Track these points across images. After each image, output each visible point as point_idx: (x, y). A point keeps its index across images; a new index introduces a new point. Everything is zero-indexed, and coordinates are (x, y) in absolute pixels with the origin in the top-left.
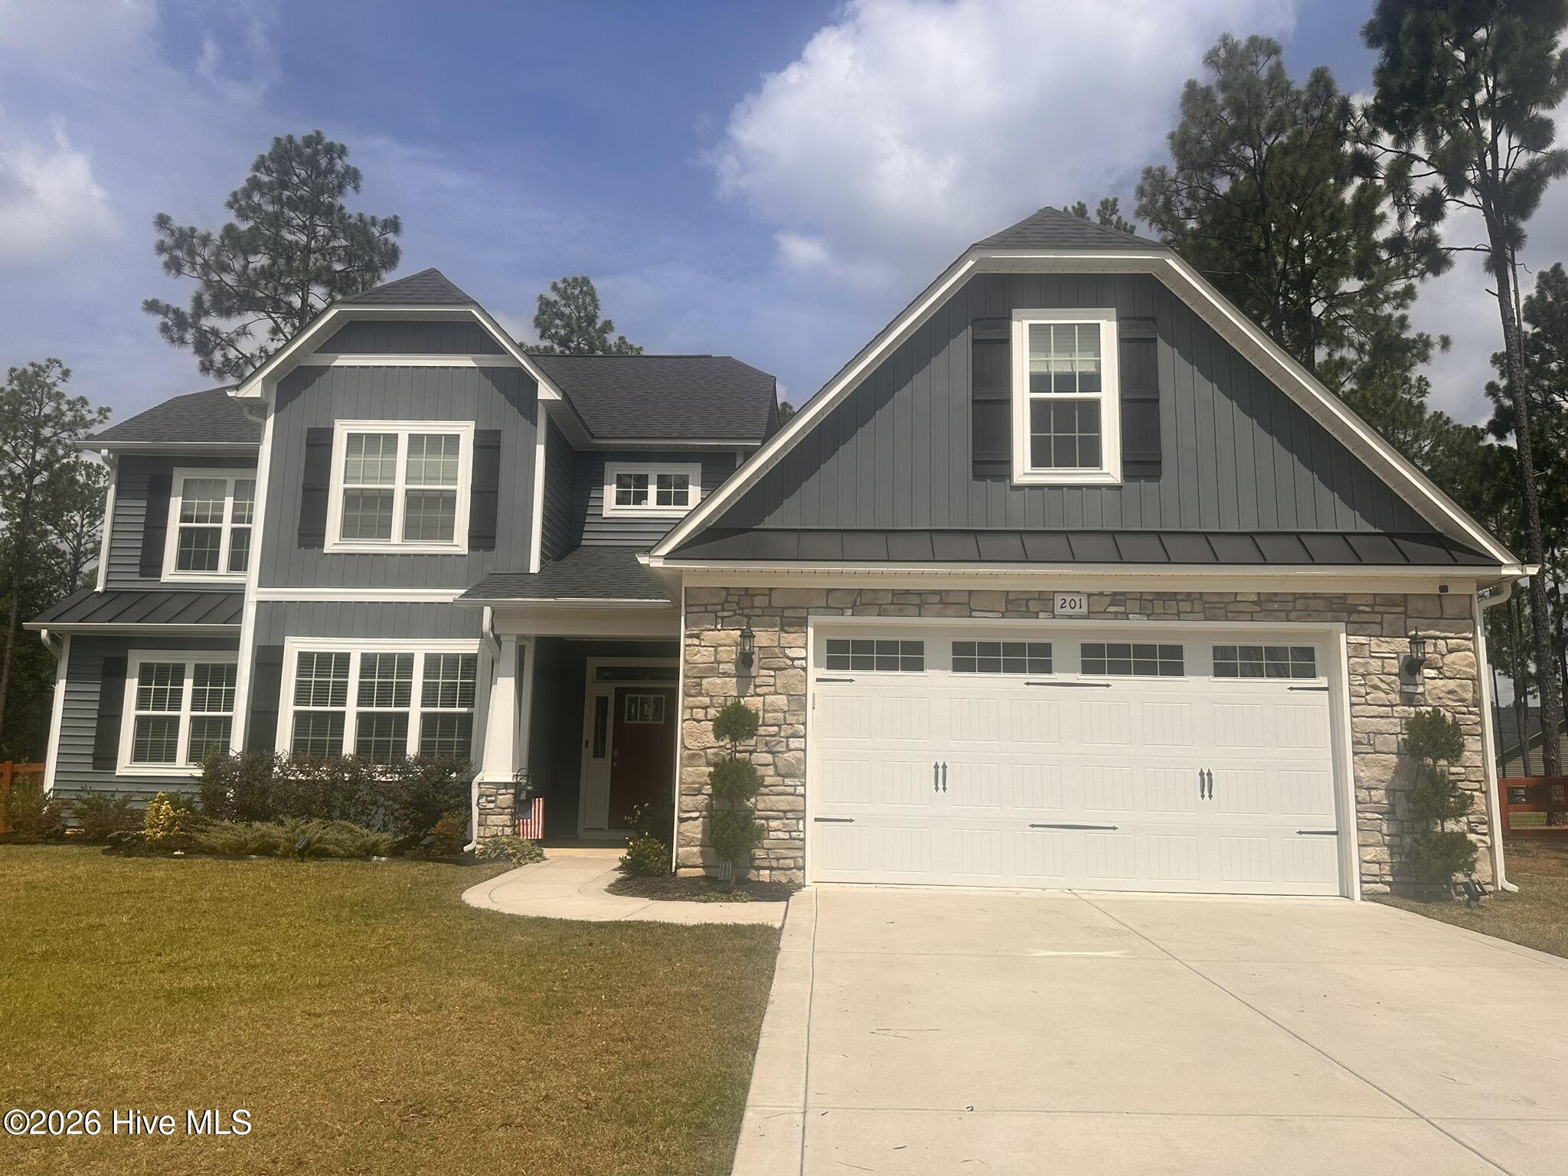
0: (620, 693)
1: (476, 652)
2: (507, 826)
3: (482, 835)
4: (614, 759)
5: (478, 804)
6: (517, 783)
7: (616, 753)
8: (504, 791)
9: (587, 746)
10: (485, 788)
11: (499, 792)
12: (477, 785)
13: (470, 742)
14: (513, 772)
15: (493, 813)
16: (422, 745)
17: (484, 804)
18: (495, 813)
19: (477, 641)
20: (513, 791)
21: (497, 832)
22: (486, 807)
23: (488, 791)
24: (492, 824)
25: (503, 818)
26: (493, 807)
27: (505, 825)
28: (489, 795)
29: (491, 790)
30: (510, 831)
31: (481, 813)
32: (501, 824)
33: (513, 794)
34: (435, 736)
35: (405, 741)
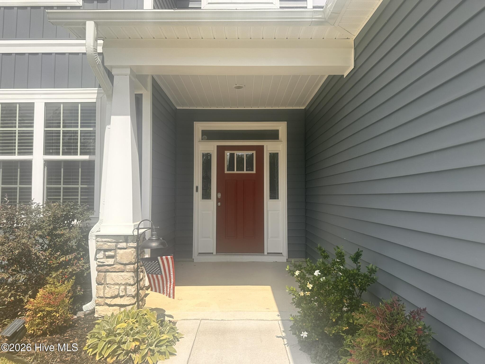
0: (221, 150)
1: (94, 101)
2: (130, 285)
3: (102, 295)
4: (218, 200)
5: (96, 259)
6: (139, 236)
7: (219, 195)
8: (124, 245)
9: (197, 190)
10: (103, 242)
11: (119, 246)
12: (94, 238)
13: (93, 188)
14: (133, 222)
15: (112, 270)
16: (48, 192)
17: (102, 260)
18: (115, 270)
19: (95, 90)
20: (135, 245)
21: (119, 292)
22: (104, 264)
23: (106, 245)
24: (113, 283)
25: (124, 275)
26: (112, 263)
27: (127, 283)
28: (107, 249)
29: (109, 244)
30: (133, 290)
31: (99, 270)
32: (123, 283)
33: (135, 248)
34: (59, 183)
35: (31, 188)
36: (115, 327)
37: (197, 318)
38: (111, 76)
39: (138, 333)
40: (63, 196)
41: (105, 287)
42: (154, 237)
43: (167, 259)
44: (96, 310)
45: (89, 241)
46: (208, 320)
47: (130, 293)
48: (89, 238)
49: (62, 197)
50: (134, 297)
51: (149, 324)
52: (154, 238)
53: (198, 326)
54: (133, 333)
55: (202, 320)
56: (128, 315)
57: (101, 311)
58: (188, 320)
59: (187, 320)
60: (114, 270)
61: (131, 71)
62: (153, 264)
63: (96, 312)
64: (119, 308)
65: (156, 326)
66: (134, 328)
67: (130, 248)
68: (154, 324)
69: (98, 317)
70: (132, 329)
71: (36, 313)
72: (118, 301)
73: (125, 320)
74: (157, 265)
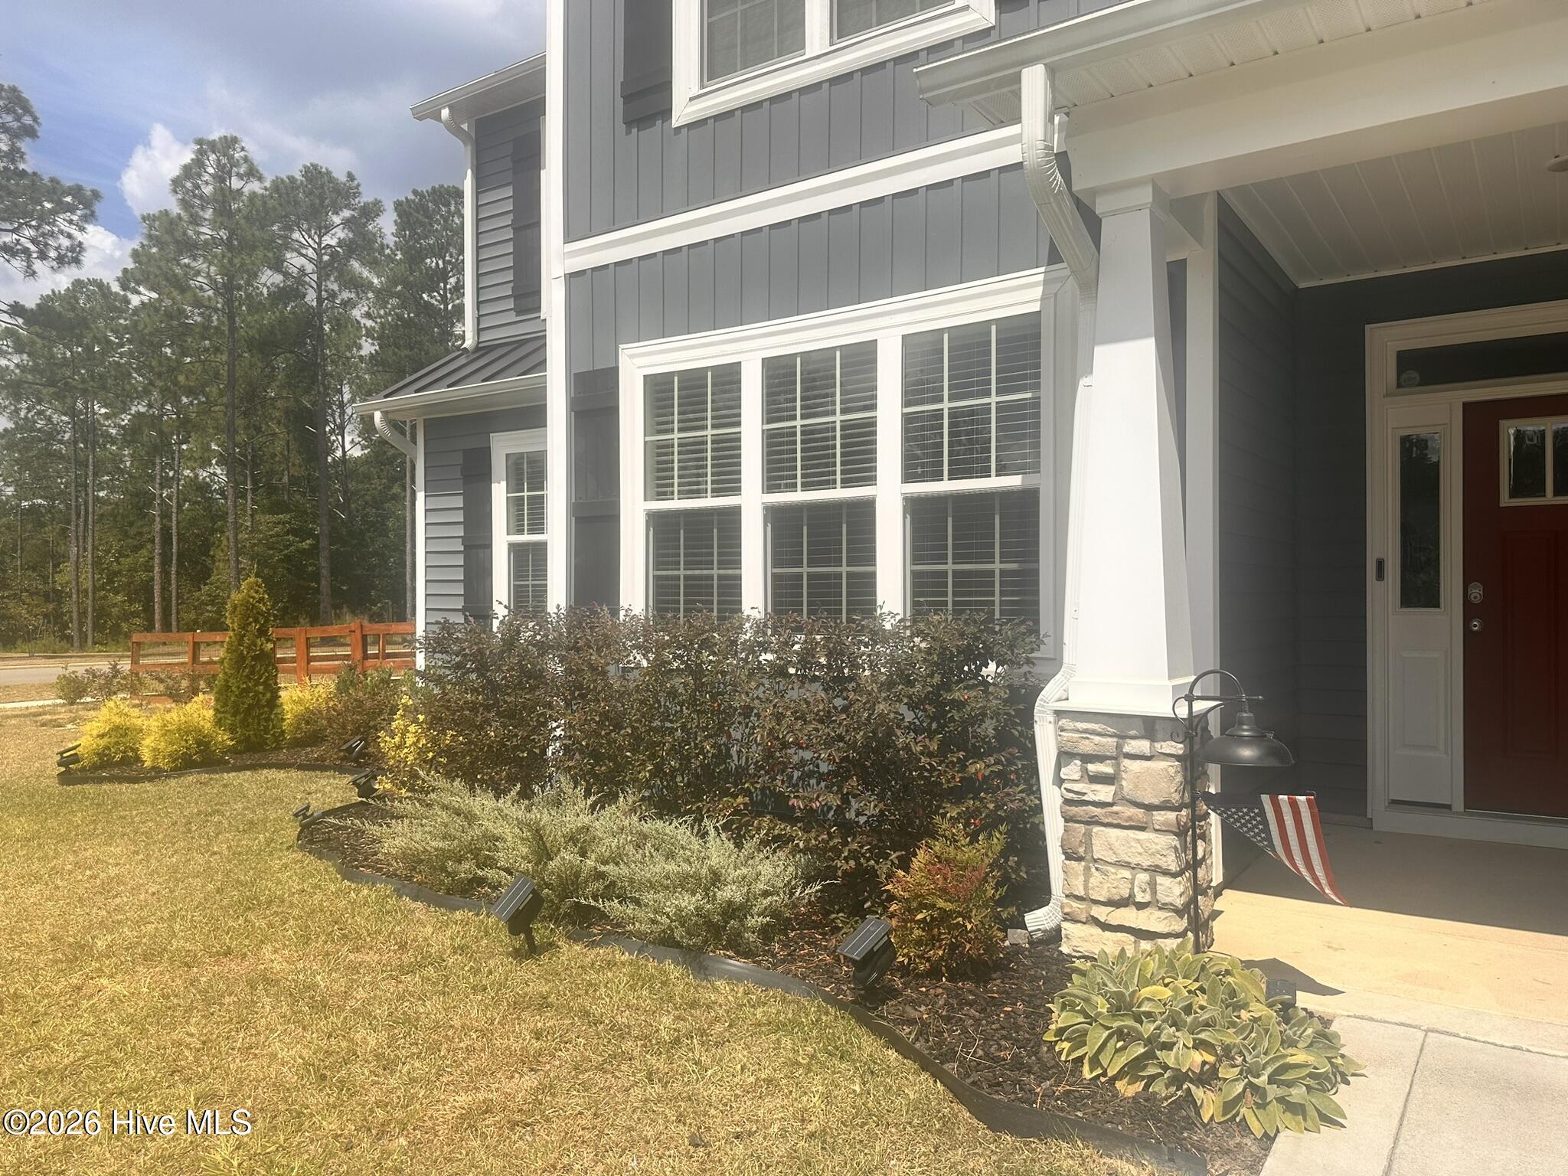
1: (1035, 307)
2: (1166, 873)
3: (1080, 891)
4: (1470, 610)
5: (1060, 782)
6: (1194, 721)
7: (1476, 592)
8: (1142, 746)
9: (1380, 574)
10: (1078, 731)
11: (1127, 749)
12: (1051, 718)
13: (1036, 572)
14: (1170, 677)
15: (1109, 820)
16: (914, 585)
17: (1077, 787)
18: (1119, 821)
19: (1036, 276)
20: (1178, 748)
21: (1132, 889)
22: (1085, 798)
23: (1087, 742)
24: (1113, 859)
25: (1148, 840)
26: (1110, 800)
27: (1157, 866)
28: (1091, 755)
29: (1097, 739)
30: (1178, 890)
31: (1071, 814)
32: (1146, 864)
33: (1178, 758)
34: (943, 559)
35: (873, 575)
36: (1134, 992)
37: (1408, 1022)
38: (1093, 224)
39: (1207, 1024)
40: (955, 594)
41: (1087, 869)
42: (1245, 727)
43: (1294, 805)
44: (1063, 932)
45: (1036, 727)
46: (1457, 1036)
47: (1167, 900)
48: (1036, 718)
49: (950, 599)
50: (1179, 912)
51: (1245, 1006)
52: (1246, 733)
53: (1418, 1048)
54: (1192, 1023)
55: (1432, 1031)
56: (1171, 966)
57: (1079, 939)
58: (1377, 1021)
59: (1371, 1019)
60: (1115, 822)
61: (1157, 191)
62: (1242, 817)
63: (1064, 940)
64: (1132, 938)
65: (1270, 1018)
66: (1195, 1007)
67: (1162, 757)
68: (1259, 1009)
69: (1069, 955)
70: (1188, 1009)
71: (912, 912)
72: (1128, 916)
73: (1163, 978)
74: (1259, 823)
